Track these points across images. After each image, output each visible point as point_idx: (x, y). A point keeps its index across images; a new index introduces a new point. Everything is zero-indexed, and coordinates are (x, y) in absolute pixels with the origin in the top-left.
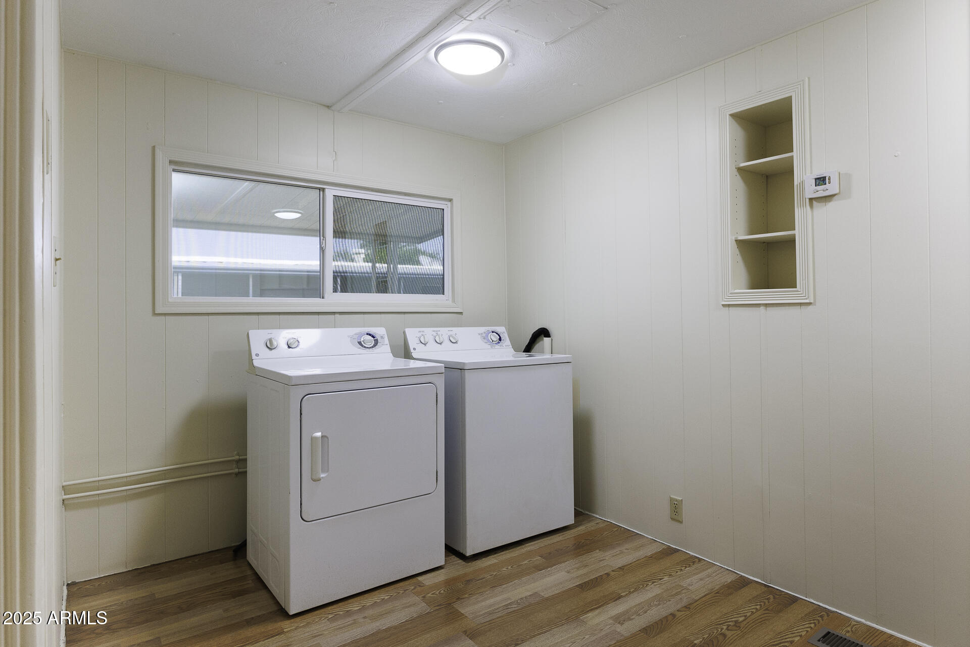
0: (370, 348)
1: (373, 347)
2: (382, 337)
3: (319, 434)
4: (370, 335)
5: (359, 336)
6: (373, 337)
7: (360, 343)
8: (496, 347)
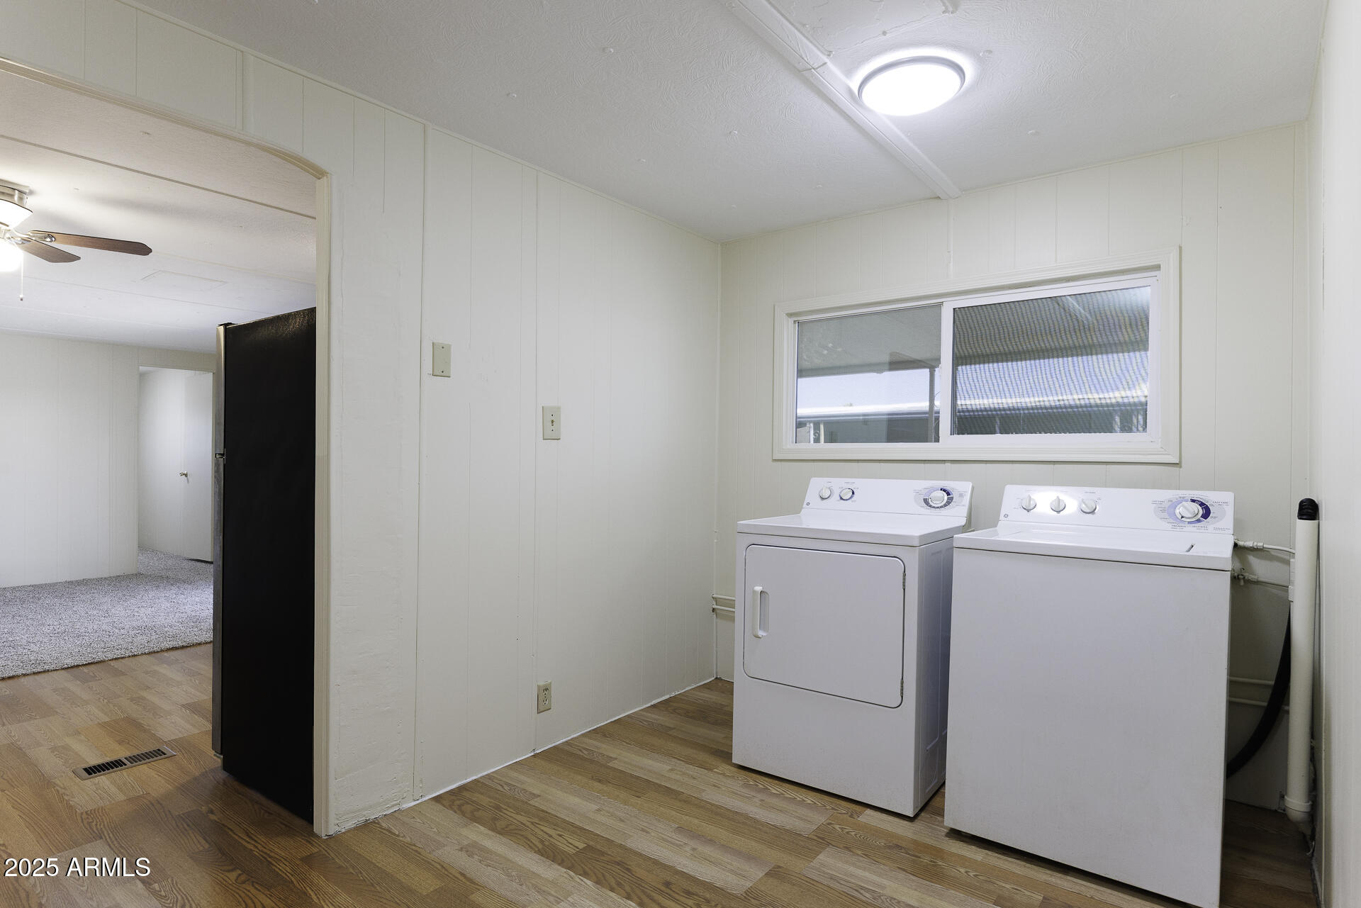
0: (941, 507)
1: (945, 505)
2: (961, 495)
3: (759, 589)
4: (945, 491)
5: (928, 492)
6: (948, 494)
7: (926, 501)
8: (1185, 529)
